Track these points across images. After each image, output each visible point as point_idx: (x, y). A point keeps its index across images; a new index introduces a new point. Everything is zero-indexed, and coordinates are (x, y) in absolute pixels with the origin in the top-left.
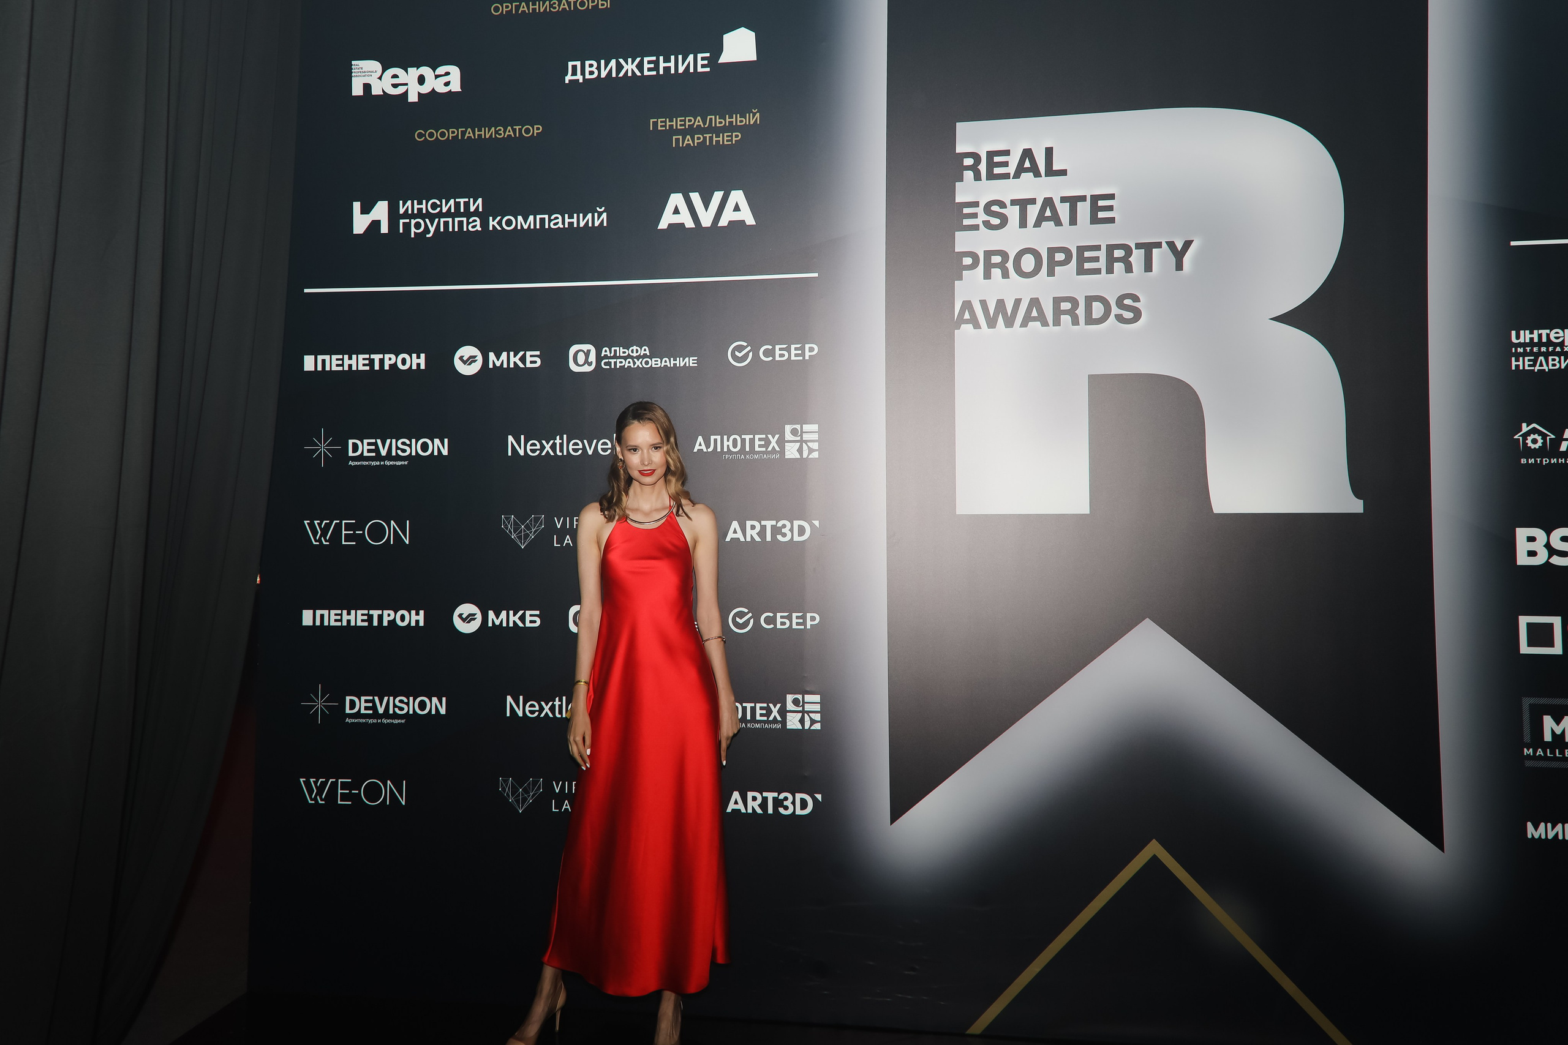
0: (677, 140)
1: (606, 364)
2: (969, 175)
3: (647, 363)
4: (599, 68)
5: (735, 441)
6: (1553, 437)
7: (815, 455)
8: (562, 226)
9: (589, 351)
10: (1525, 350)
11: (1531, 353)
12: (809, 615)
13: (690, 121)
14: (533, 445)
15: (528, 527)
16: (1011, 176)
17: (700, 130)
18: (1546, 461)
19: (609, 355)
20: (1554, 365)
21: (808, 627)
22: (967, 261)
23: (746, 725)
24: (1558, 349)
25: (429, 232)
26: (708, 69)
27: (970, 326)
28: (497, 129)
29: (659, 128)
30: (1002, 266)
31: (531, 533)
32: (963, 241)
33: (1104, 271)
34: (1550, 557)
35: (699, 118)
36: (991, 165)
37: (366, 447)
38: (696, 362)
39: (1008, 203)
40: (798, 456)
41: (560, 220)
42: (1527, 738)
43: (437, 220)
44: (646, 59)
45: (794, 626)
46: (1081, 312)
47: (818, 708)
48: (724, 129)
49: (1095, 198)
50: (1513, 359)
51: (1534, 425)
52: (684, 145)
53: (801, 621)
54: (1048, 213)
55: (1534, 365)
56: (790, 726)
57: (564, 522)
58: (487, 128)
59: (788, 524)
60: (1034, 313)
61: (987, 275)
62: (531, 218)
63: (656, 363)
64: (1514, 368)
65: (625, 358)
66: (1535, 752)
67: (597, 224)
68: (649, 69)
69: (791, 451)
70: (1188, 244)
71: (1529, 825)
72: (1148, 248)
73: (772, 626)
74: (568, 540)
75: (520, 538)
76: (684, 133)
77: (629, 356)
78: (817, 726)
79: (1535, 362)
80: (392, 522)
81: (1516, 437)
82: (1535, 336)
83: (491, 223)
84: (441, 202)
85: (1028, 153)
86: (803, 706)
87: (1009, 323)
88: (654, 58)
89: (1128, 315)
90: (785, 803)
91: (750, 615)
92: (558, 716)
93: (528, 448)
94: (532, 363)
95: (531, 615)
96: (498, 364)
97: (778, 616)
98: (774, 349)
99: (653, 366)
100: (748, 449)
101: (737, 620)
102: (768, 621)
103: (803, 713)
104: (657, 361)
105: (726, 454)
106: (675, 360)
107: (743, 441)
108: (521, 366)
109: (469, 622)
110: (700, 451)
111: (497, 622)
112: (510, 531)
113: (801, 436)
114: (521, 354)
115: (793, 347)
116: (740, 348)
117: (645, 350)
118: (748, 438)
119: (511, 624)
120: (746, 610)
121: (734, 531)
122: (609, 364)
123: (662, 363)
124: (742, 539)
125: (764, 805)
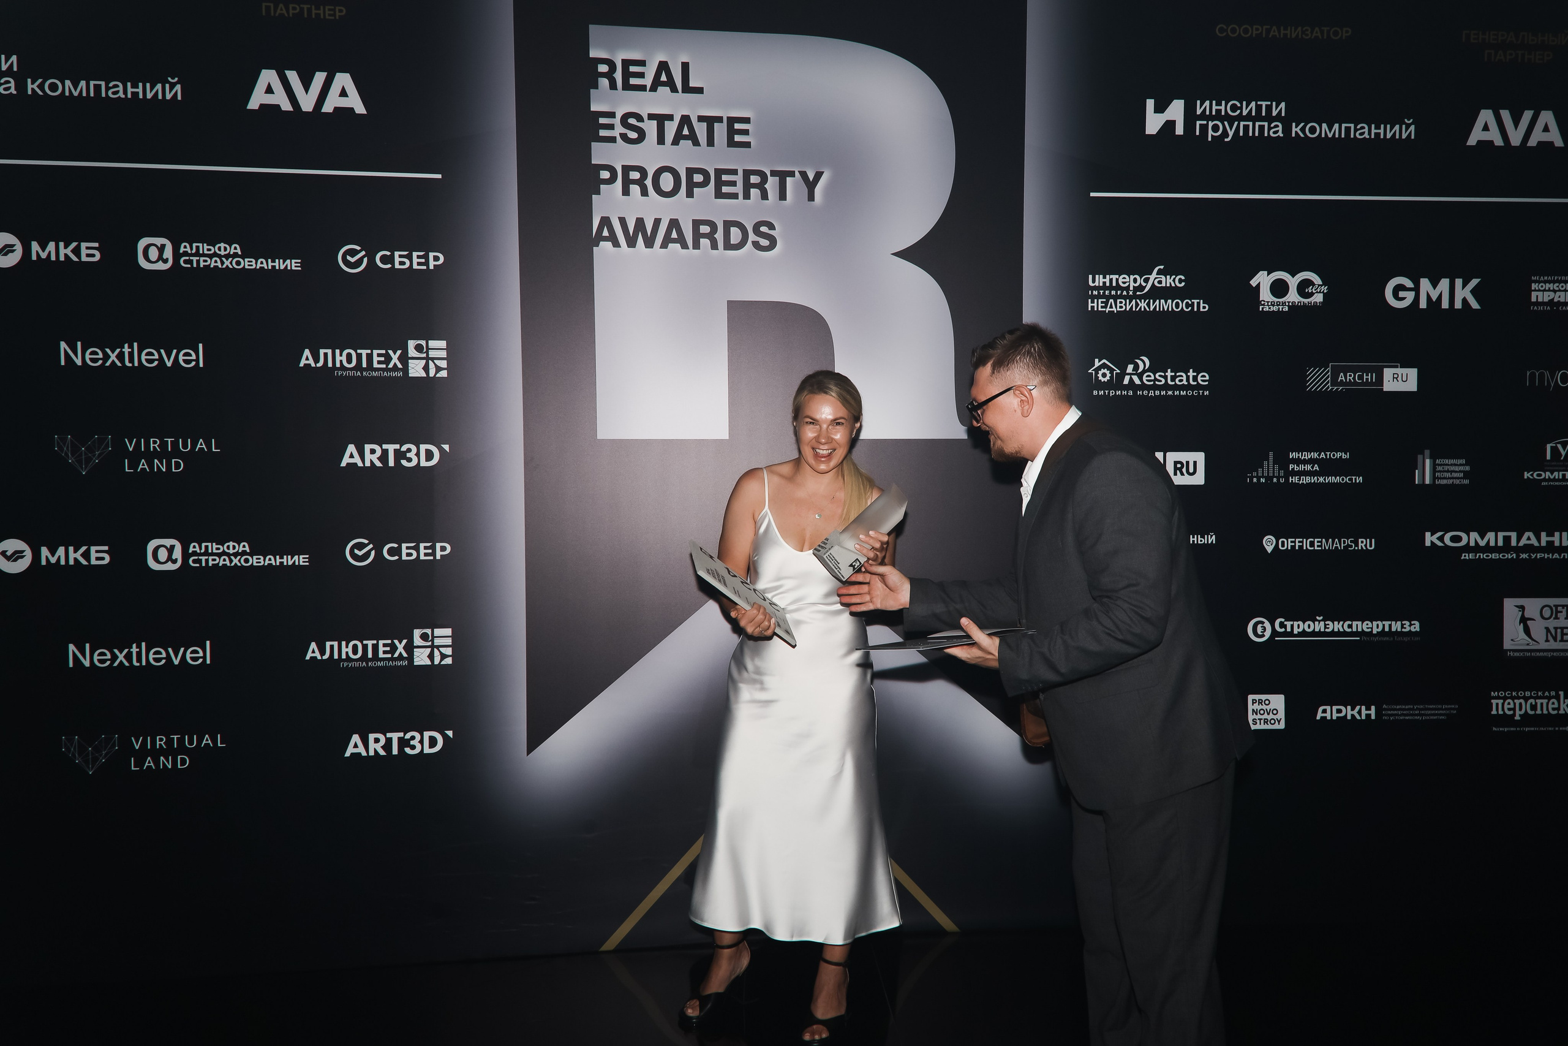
0: (268, 8)
1: (185, 262)
2: (604, 82)
3: (238, 263)
5: (349, 356)
6: (1119, 371)
7: (444, 374)
8: (123, 96)
9: (164, 246)
10: (1099, 293)
11: (1104, 296)
12: (438, 545)
14: (93, 353)
15: (90, 450)
16: (648, 88)
18: (1112, 393)
19: (190, 252)
20: (1121, 307)
22: (605, 175)
23: (367, 664)
24: (1125, 293)
27: (609, 244)
30: (641, 182)
31: (94, 456)
32: (600, 154)
33: (741, 196)
36: (627, 75)
38: (299, 265)
40: (424, 375)
41: (121, 89)
45: (422, 557)
46: (719, 236)
47: (449, 641)
49: (732, 121)
50: (1090, 300)
51: (1104, 361)
52: (277, 14)
53: (430, 551)
54: (686, 132)
55: (1106, 307)
56: (417, 662)
57: (138, 444)
59: (413, 448)
60: (674, 235)
61: (626, 192)
62: (82, 83)
63: (248, 264)
64: (1090, 309)
65: (211, 257)
67: (168, 96)
70: (818, 175)
72: (782, 176)
74: (143, 465)
75: (80, 462)
77: (215, 255)
78: (448, 661)
79: (1106, 303)
81: (1090, 371)
82: (1107, 280)
83: (30, 86)
85: (663, 66)
86: (432, 641)
87: (649, 243)
89: (765, 242)
90: (412, 743)
91: (371, 546)
92: (135, 663)
93: (88, 356)
94: (88, 255)
95: (97, 552)
96: (44, 255)
97: (404, 546)
98: (393, 256)
99: (247, 267)
100: (364, 365)
101: (356, 551)
102: (391, 552)
103: (433, 647)
104: (251, 262)
105: (338, 369)
106: (273, 261)
107: (359, 356)
108: (75, 259)
109: (15, 560)
110: (307, 366)
111: (53, 560)
112: (66, 454)
113: (427, 352)
114: (74, 244)
115: (415, 254)
116: (353, 253)
117: (235, 248)
118: (364, 352)
119: (71, 562)
120: (366, 542)
121: (350, 456)
122: (190, 262)
123: (256, 263)
124: (360, 464)
125: (388, 746)
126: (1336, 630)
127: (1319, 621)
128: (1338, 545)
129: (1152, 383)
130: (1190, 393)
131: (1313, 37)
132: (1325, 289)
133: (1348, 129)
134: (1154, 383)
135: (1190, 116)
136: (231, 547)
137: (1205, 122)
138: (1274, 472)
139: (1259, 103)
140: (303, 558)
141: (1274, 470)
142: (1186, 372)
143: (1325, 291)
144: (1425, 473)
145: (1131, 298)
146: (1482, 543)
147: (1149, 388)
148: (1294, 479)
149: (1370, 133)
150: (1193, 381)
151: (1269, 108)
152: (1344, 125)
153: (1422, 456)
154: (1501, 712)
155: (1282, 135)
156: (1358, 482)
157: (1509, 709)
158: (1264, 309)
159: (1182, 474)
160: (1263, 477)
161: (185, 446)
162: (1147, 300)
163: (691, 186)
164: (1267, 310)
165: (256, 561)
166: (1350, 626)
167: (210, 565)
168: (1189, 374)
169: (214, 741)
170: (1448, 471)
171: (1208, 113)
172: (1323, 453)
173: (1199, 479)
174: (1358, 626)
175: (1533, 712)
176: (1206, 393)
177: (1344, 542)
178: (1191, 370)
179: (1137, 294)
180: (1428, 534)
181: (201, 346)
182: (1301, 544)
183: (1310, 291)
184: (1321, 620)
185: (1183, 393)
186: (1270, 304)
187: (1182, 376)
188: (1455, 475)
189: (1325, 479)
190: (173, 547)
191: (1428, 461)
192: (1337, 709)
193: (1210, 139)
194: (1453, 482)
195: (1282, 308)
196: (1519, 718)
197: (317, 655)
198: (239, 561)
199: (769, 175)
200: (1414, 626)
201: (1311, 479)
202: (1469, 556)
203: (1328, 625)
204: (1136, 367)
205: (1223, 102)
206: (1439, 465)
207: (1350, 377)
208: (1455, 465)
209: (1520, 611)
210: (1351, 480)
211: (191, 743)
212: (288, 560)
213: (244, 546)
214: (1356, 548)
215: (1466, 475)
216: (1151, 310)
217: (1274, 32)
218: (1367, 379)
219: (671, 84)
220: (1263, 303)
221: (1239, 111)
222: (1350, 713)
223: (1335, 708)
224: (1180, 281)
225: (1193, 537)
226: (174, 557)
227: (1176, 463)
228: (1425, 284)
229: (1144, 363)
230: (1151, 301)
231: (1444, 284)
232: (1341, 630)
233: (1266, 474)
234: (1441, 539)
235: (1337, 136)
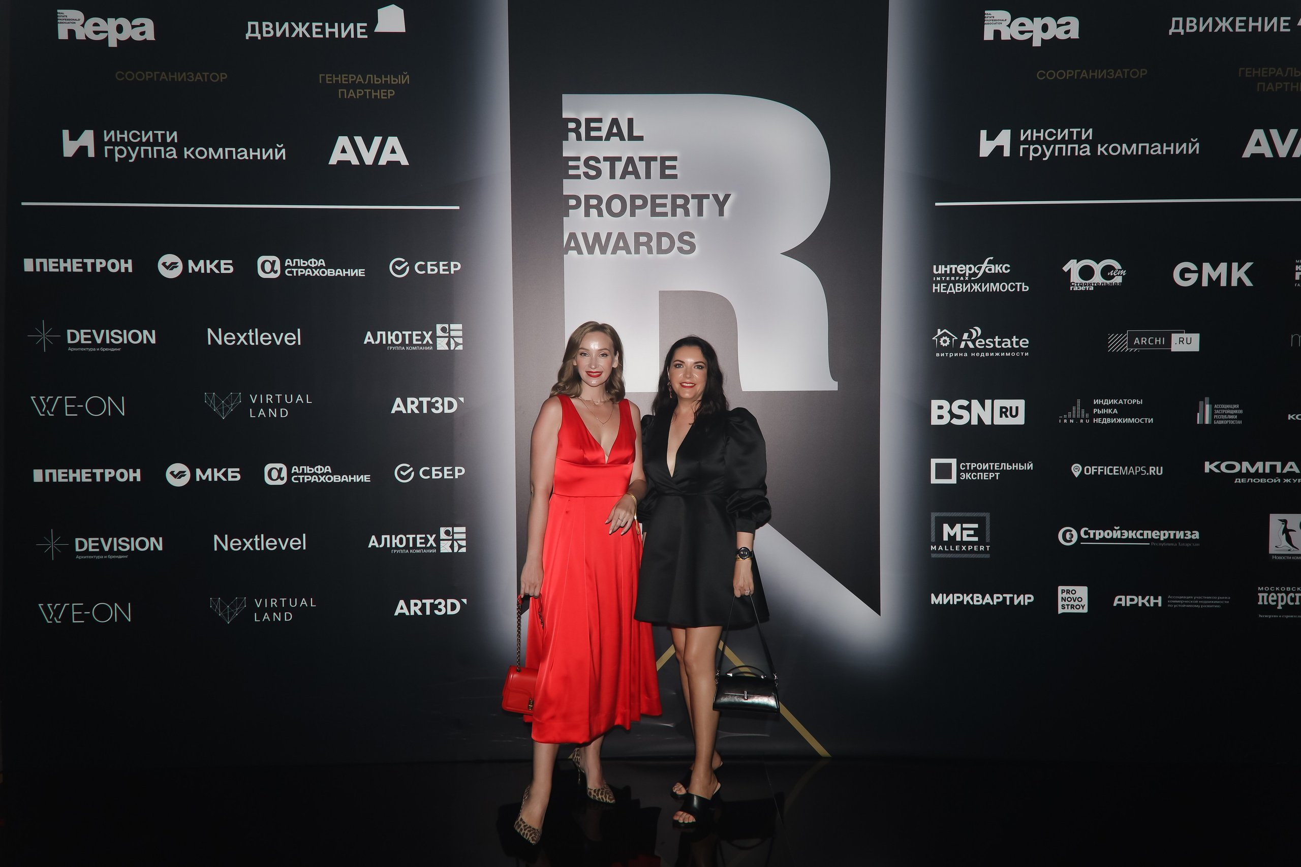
0: (342, 93)
1: (289, 272)
2: (572, 136)
3: (323, 272)
4: (274, 29)
5: (397, 336)
6: (956, 338)
7: (460, 348)
8: (247, 158)
9: (274, 262)
10: (941, 279)
11: (945, 281)
12: (457, 469)
13: (352, 77)
14: (229, 336)
15: (227, 402)
16: (604, 138)
17: (360, 86)
18: (951, 355)
19: (291, 265)
20: (959, 289)
21: (456, 477)
22: (573, 202)
23: (409, 551)
24: (962, 278)
25: (131, 158)
26: (366, 37)
27: (575, 252)
28: (188, 74)
29: (327, 82)
30: (598, 207)
31: (230, 406)
32: (569, 187)
33: (670, 214)
34: (951, 420)
35: (360, 76)
36: (589, 129)
37: (83, 336)
38: (364, 273)
39: (601, 160)
40: (447, 348)
41: (246, 153)
42: (933, 539)
43: (138, 148)
44: (314, 24)
45: (446, 477)
46: (654, 244)
47: (464, 536)
48: (381, 87)
49: (663, 159)
50: (934, 285)
51: (945, 330)
52: (349, 97)
53: (451, 473)
54: (630, 169)
55: (946, 289)
56: (443, 550)
57: (258, 398)
58: (179, 73)
59: (440, 400)
60: (621, 244)
61: (587, 214)
62: (221, 150)
63: (330, 273)
64: (934, 291)
65: (305, 268)
66: (937, 548)
67: (277, 157)
68: (317, 33)
69: (442, 345)
70: (727, 197)
71: (933, 595)
72: (700, 198)
73: (428, 477)
74: (262, 413)
75: (221, 411)
76: (348, 87)
77: (308, 267)
78: (464, 550)
79: (947, 287)
80: (109, 398)
81: (934, 338)
82: (948, 269)
83: (186, 153)
84: (141, 133)
85: (615, 122)
86: (453, 535)
87: (603, 250)
88: (321, 24)
89: (686, 248)
90: (439, 607)
91: (411, 469)
92: (257, 549)
93: (226, 338)
94: (225, 269)
95: (232, 472)
96: (196, 270)
97: (434, 469)
98: (426, 265)
99: (329, 275)
100: (407, 342)
101: (402, 473)
102: (425, 473)
103: (453, 540)
104: (332, 271)
105: (390, 345)
106: (346, 271)
107: (404, 336)
108: (217, 271)
109: (179, 478)
110: (369, 343)
111: (204, 478)
112: (212, 406)
113: (449, 333)
114: (216, 262)
115: (441, 263)
116: (399, 263)
117: (321, 262)
118: (407, 333)
119: (216, 479)
120: (408, 466)
121: (398, 406)
122: (291, 272)
123: (335, 272)
124: (404, 412)
125: (423, 609)
126: (1130, 537)
127: (1117, 530)
128: (1133, 472)
129: (983, 347)
130: (1013, 354)
131: (1116, 77)
132: (1124, 272)
133: (1144, 148)
134: (985, 347)
135: (1015, 142)
136: (319, 469)
137: (1027, 146)
138: (1081, 415)
139: (1071, 130)
140: (367, 477)
141: (1081, 413)
142: (1011, 338)
143: (1124, 274)
144: (1205, 415)
145: (967, 283)
146: (1252, 471)
147: (980, 351)
148: (1098, 420)
149: (1162, 150)
150: (1016, 345)
151: (1079, 134)
152: (1140, 145)
153: (1203, 402)
154: (1266, 603)
155: (1089, 154)
156: (1149, 422)
157: (1273, 601)
158: (1074, 289)
159: (1007, 416)
160: (1072, 418)
161: (289, 400)
162: (980, 284)
163: (634, 208)
164: (1077, 289)
165: (336, 479)
166: (1142, 534)
167: (306, 481)
168: (1012, 340)
169: (309, 603)
170: (1224, 414)
171: (1029, 139)
172: (1121, 400)
173: (1020, 420)
174: (1148, 534)
175: (1292, 604)
176: (1027, 354)
177: (1138, 469)
178: (1015, 337)
179: (972, 279)
180: (1207, 463)
181: (299, 330)
182: (1102, 471)
183: (1111, 274)
184: (1119, 530)
185: (1008, 354)
186: (1078, 285)
187: (1007, 341)
188: (1230, 417)
189: (1122, 420)
190: (281, 469)
191: (1208, 407)
192: (1130, 599)
193: (1031, 159)
194: (1228, 423)
195: (1089, 288)
196: (1281, 608)
197: (376, 544)
198: (325, 479)
199: (690, 198)
200: (1195, 535)
201: (1111, 420)
202: (1241, 481)
203: (1124, 533)
204: (971, 335)
205: (1042, 130)
206: (1217, 409)
207: (1144, 341)
208: (1230, 409)
209: (1283, 524)
210: (1144, 421)
211: (293, 603)
212: (356, 478)
213: (328, 469)
214: (1148, 474)
215: (1240, 417)
216: (983, 291)
217: (1084, 74)
218: (1158, 342)
219: (620, 135)
220: (1073, 284)
221: (1054, 137)
222: (1141, 602)
223: (1128, 597)
224: (1006, 268)
225: (1015, 465)
226: (282, 476)
227: (1002, 408)
228: (1207, 267)
229: (977, 331)
230: (983, 284)
231: (1223, 267)
232: (1135, 537)
233: (1074, 416)
234: (1218, 467)
235: (1135, 153)
